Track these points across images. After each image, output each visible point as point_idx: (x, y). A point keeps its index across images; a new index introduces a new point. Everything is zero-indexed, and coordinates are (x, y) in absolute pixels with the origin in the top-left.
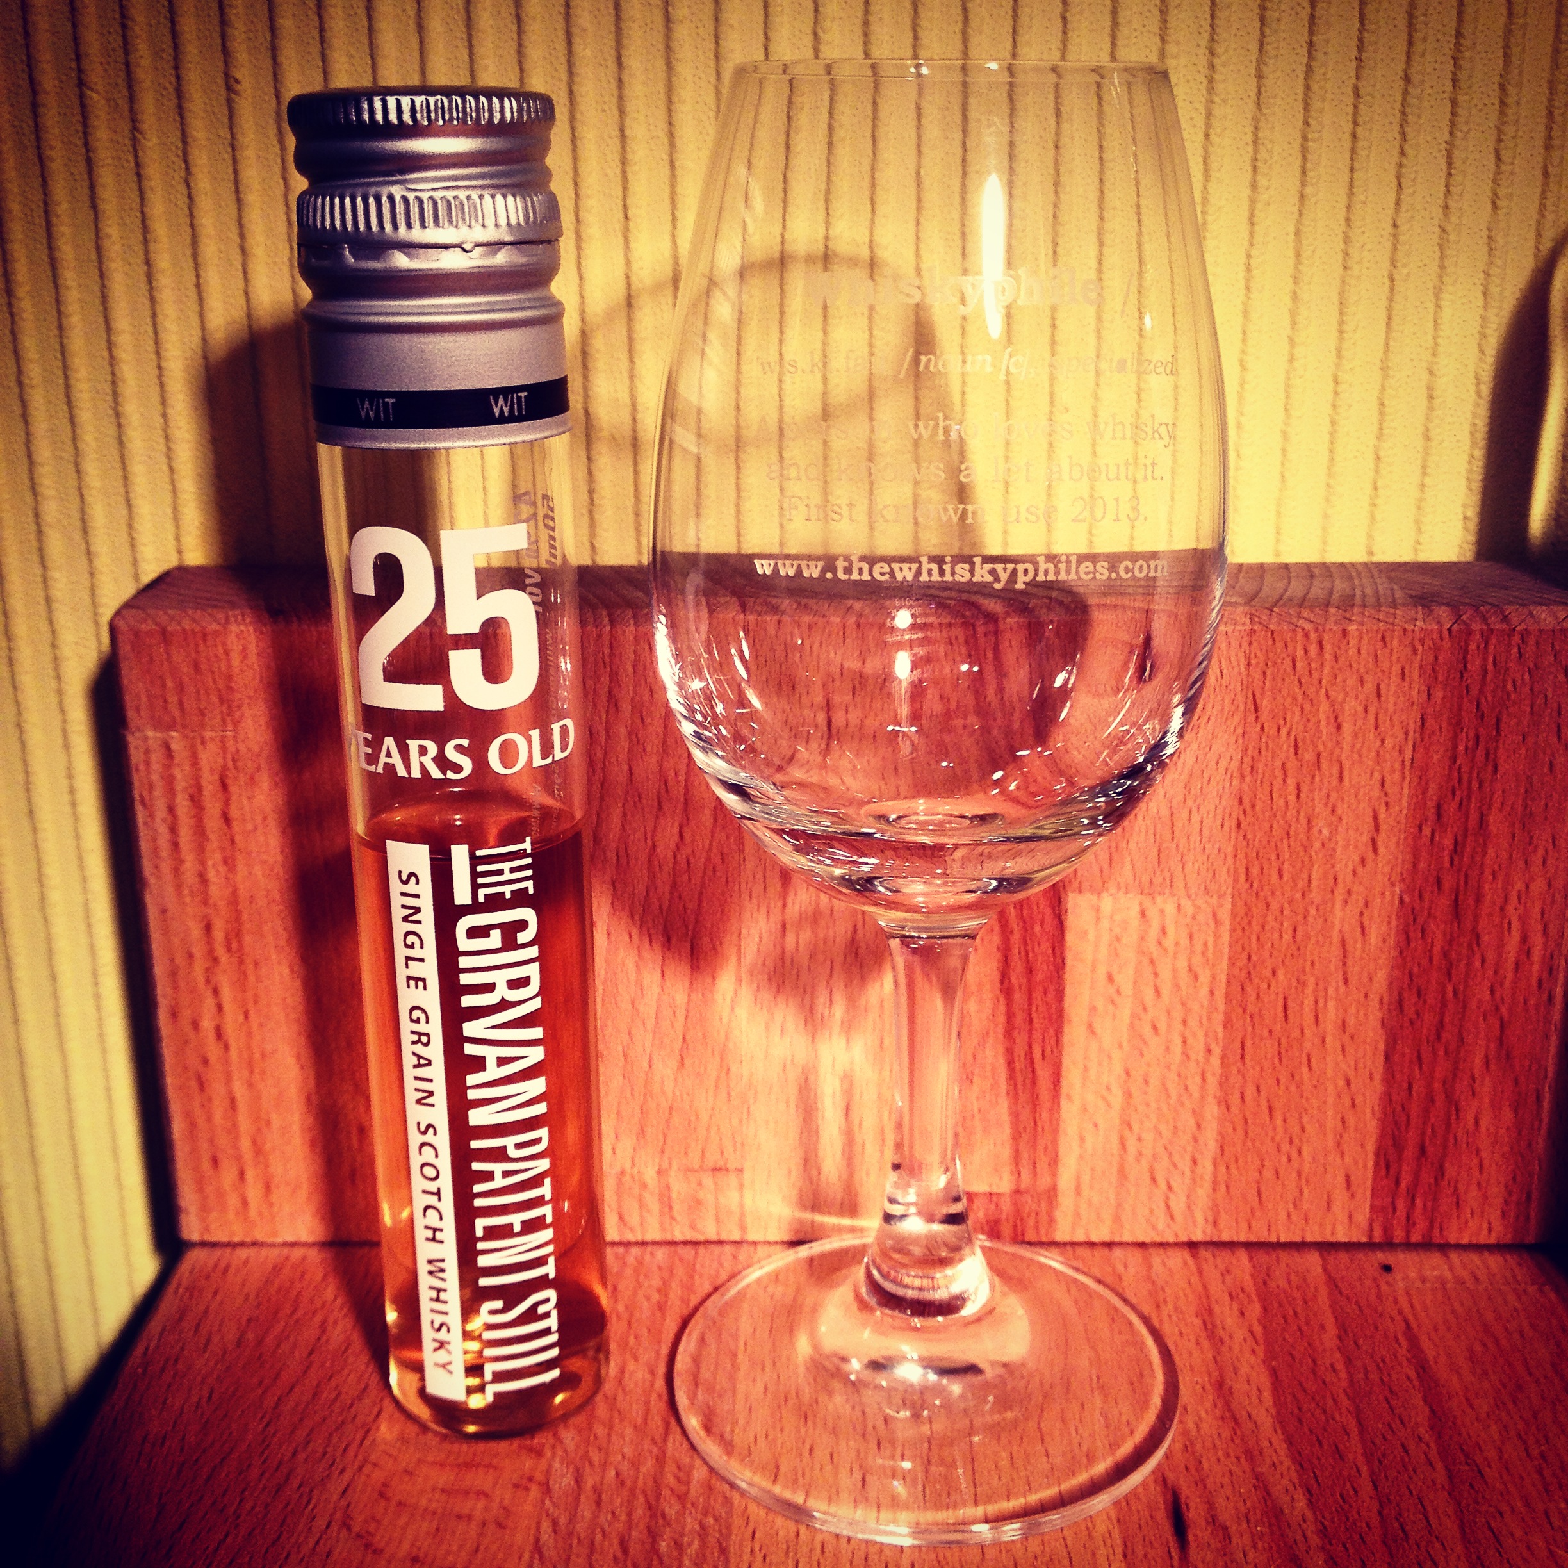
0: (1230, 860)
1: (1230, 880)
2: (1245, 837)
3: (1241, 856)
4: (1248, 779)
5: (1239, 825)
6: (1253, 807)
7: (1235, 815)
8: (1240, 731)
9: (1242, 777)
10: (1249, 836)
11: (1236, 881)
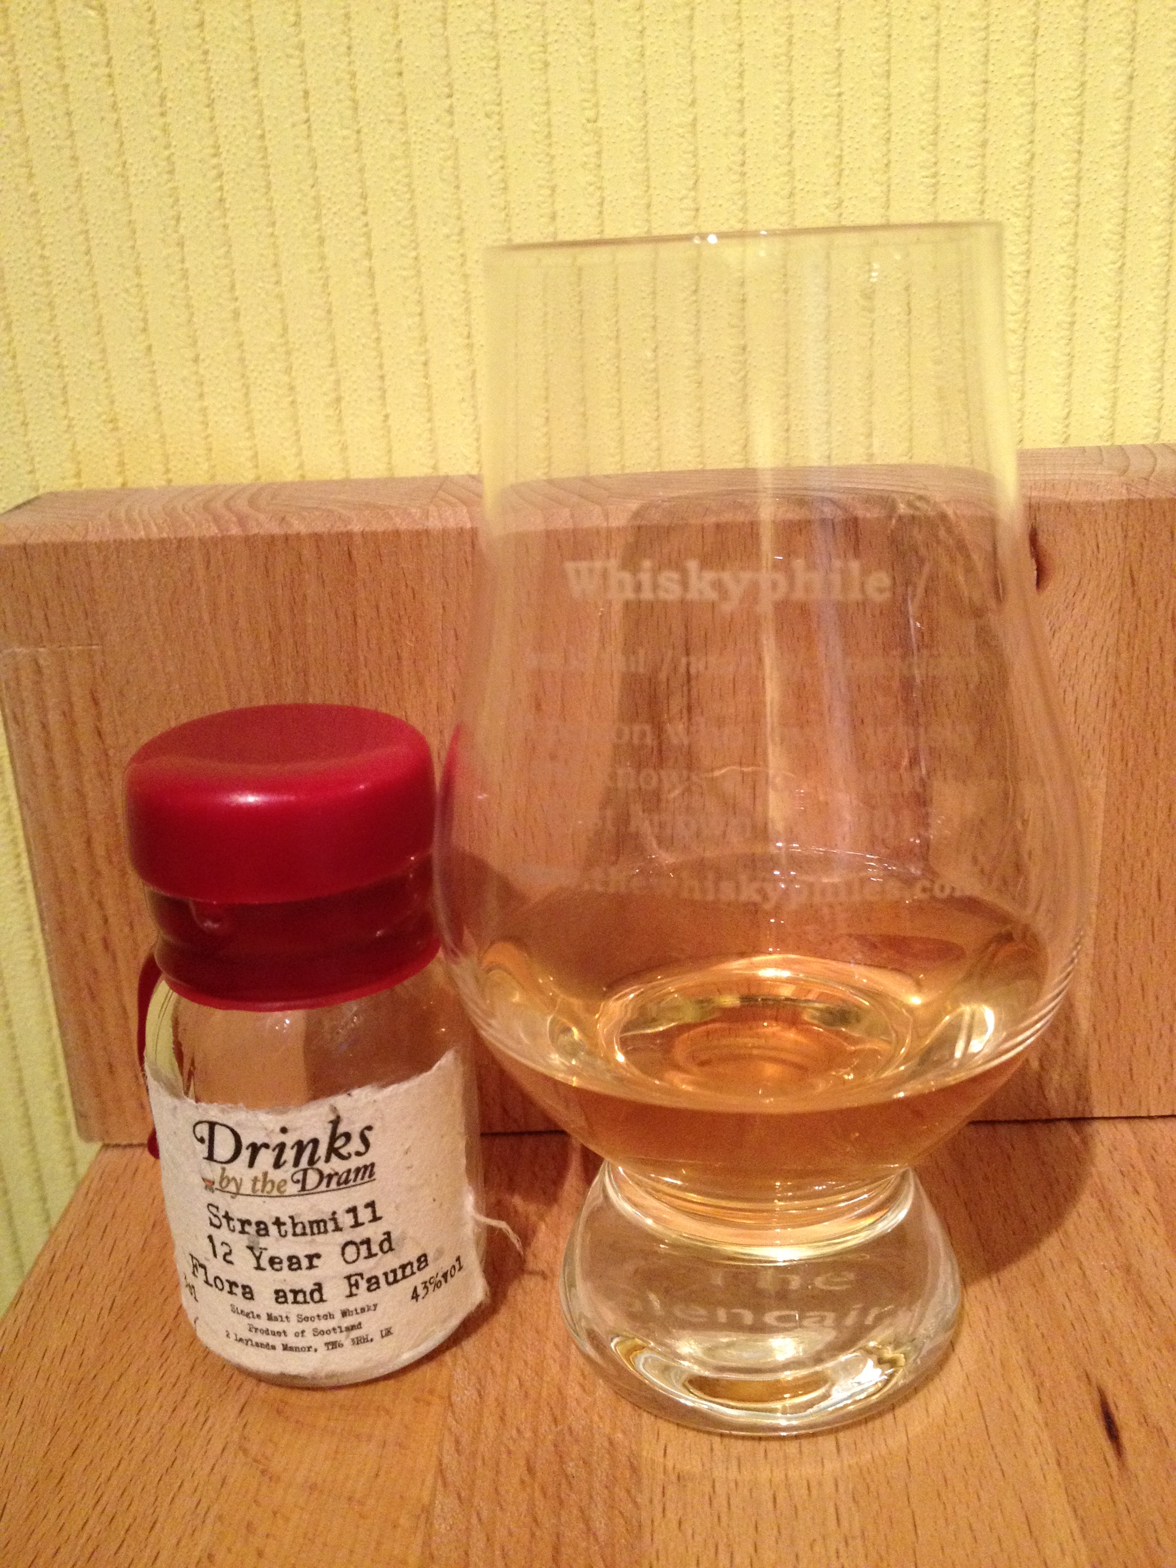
0: (1105, 741)
1: (1104, 761)
2: (1121, 715)
3: (1116, 735)
4: (1124, 655)
5: (1114, 705)
6: (1129, 685)
7: (1110, 694)
8: (1116, 606)
9: (1118, 653)
10: (1125, 713)
11: (1111, 761)
